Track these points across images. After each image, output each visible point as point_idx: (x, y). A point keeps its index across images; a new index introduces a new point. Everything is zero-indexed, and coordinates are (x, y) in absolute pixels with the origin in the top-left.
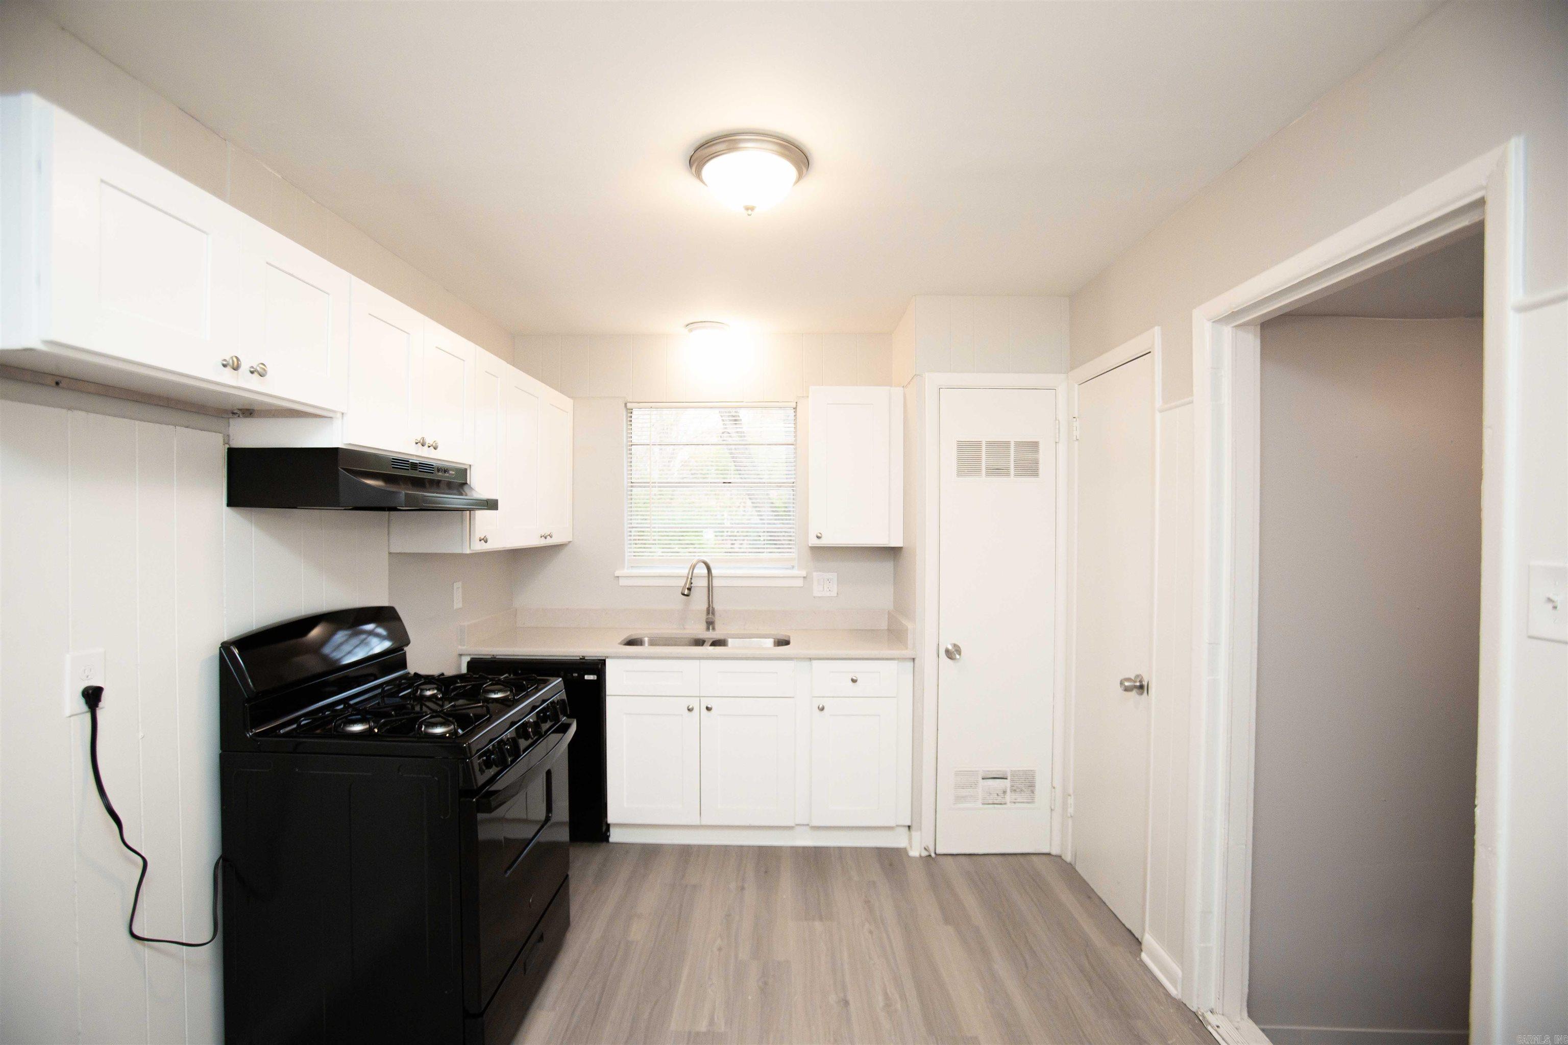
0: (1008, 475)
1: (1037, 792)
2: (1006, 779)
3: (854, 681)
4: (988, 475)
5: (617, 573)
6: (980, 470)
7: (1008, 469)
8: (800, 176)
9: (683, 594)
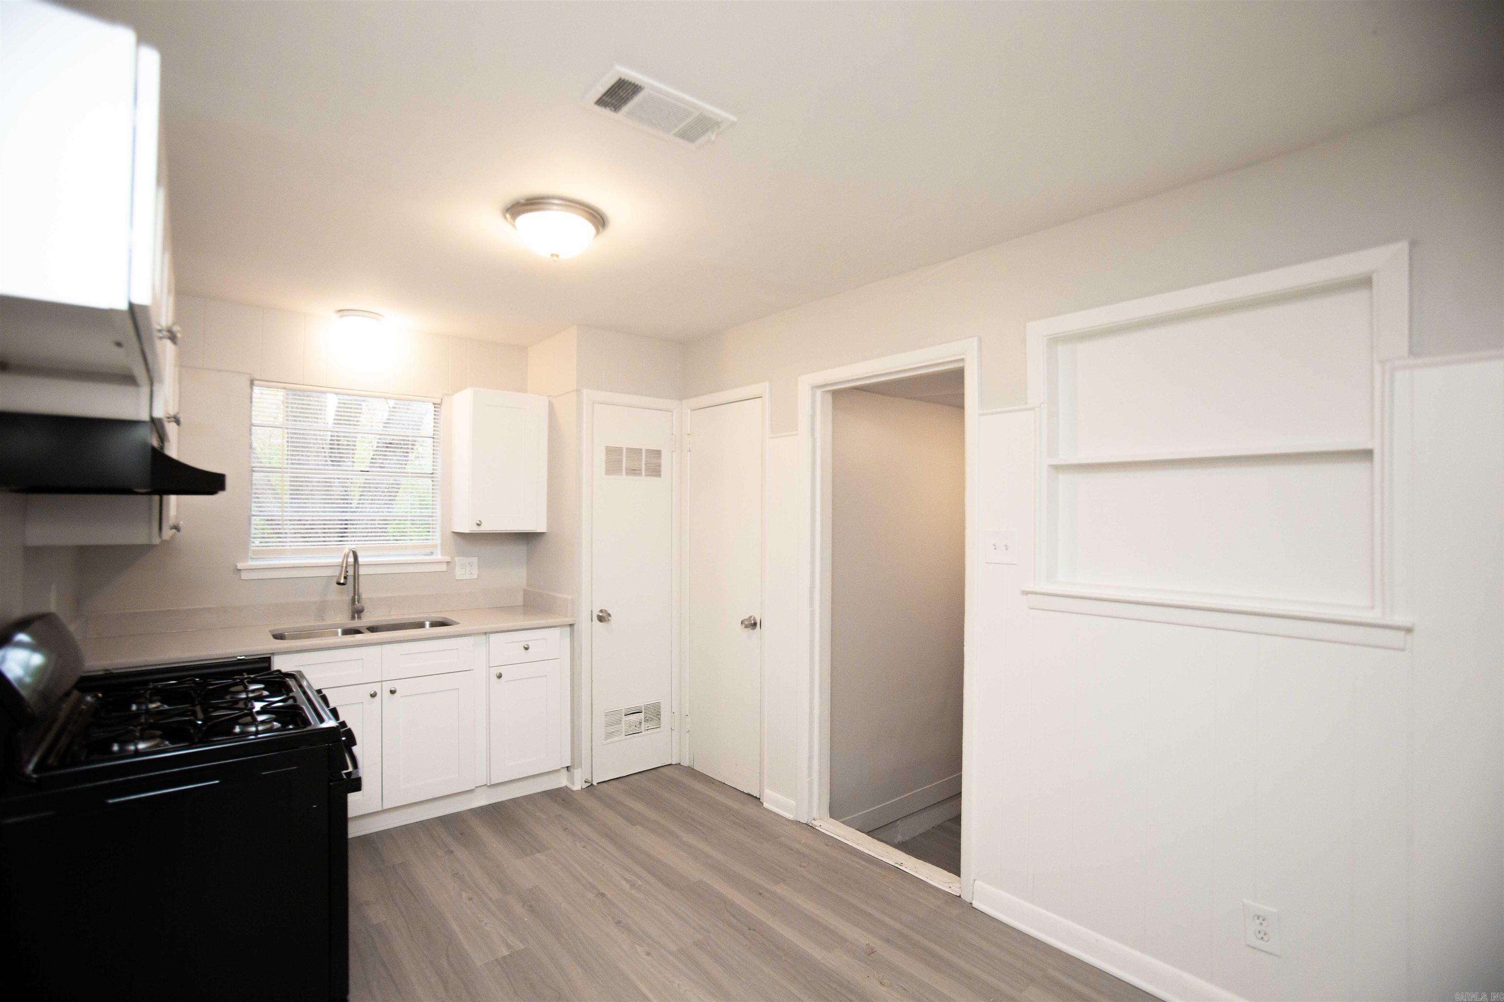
0: (640, 474)
1: (662, 719)
2: (641, 712)
3: (526, 649)
4: (627, 474)
5: (240, 566)
6: (621, 470)
7: (641, 470)
8: (598, 231)
9: (339, 584)
